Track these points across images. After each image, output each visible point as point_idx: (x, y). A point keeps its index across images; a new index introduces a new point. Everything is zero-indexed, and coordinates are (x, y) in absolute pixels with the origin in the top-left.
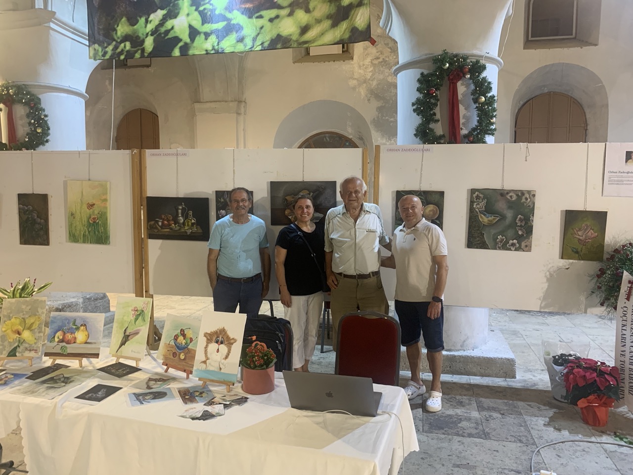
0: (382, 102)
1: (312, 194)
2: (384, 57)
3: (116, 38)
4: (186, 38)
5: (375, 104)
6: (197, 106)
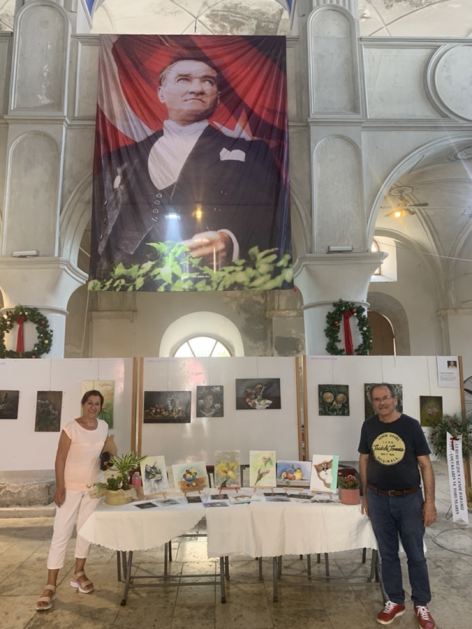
0: (250, 314)
1: (264, 387)
4: (169, 281)
5: (244, 316)
6: (94, 314)
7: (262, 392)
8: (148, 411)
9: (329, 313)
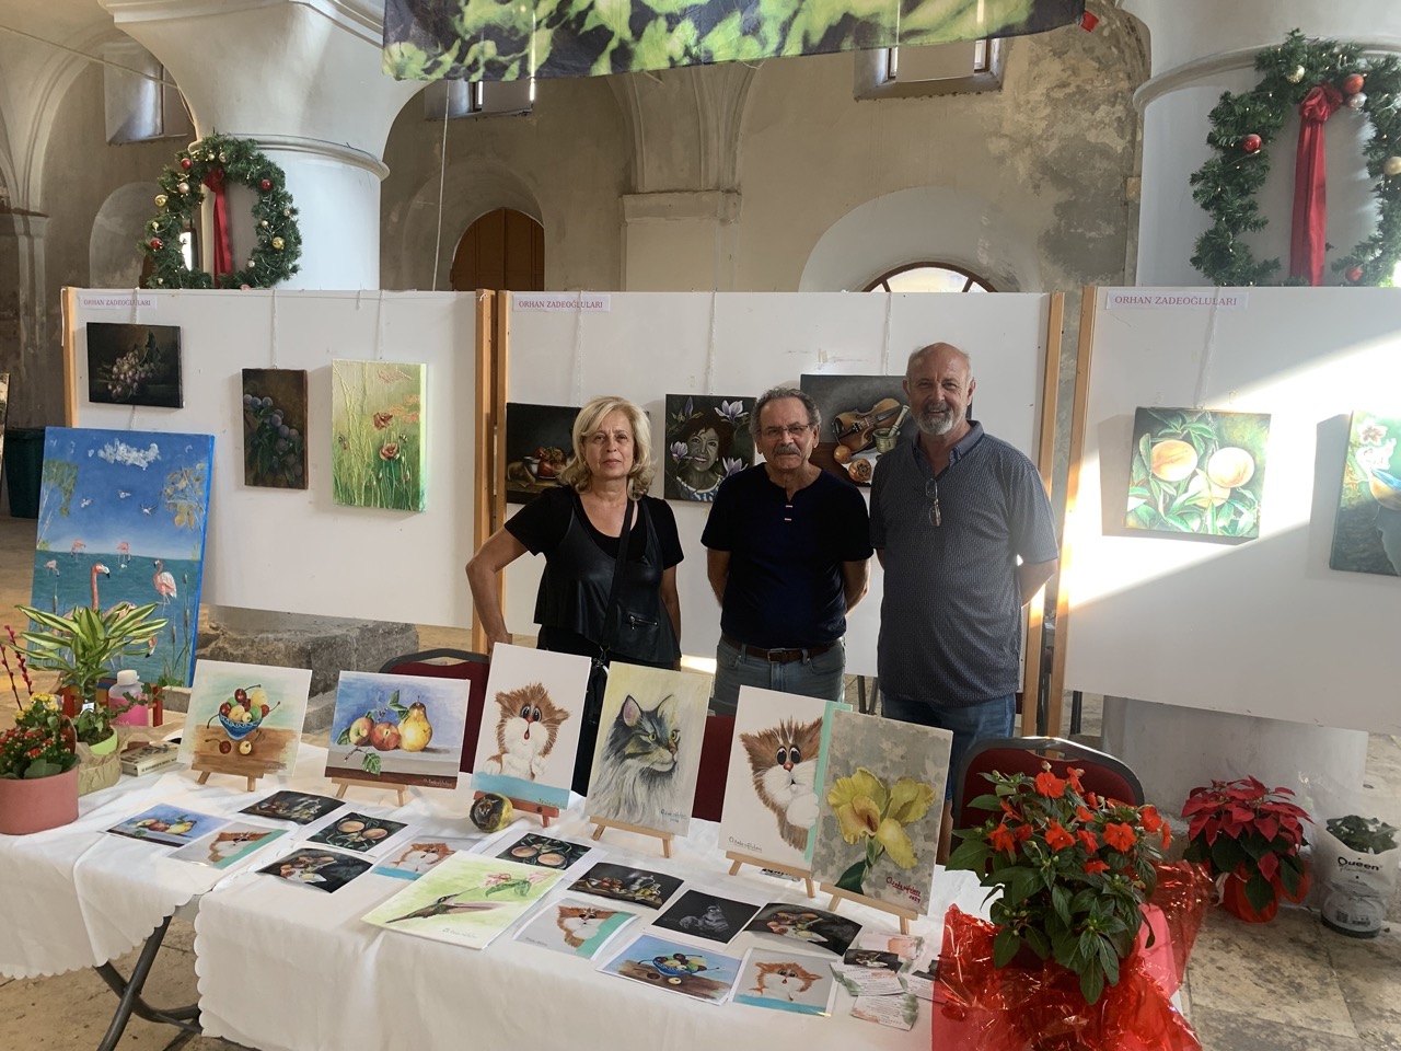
0: (1071, 191)
1: (905, 410)
2: (1078, 83)
3: (460, 30)
4: (622, 30)
5: (1052, 196)
6: (629, 200)
7: (895, 427)
8: (517, 465)
9: (1226, 96)
